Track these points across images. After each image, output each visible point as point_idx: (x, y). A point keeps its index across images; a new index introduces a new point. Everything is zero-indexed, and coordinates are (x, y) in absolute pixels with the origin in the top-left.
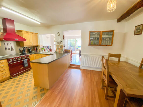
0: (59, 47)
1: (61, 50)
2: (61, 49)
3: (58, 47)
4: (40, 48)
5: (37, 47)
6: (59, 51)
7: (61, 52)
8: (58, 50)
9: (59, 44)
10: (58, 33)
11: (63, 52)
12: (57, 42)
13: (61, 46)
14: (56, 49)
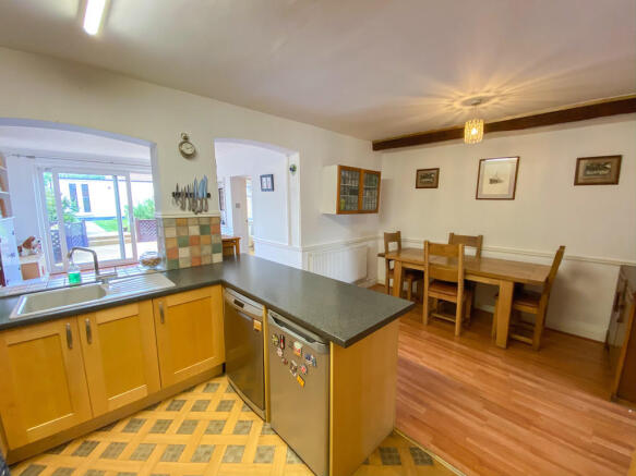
0: (194, 231)
1: (207, 250)
2: (204, 239)
3: (183, 234)
6: (193, 257)
7: (206, 261)
8: (184, 253)
9: (189, 214)
10: (186, 139)
11: (218, 258)
12: (176, 195)
13: (204, 222)
14: (170, 246)
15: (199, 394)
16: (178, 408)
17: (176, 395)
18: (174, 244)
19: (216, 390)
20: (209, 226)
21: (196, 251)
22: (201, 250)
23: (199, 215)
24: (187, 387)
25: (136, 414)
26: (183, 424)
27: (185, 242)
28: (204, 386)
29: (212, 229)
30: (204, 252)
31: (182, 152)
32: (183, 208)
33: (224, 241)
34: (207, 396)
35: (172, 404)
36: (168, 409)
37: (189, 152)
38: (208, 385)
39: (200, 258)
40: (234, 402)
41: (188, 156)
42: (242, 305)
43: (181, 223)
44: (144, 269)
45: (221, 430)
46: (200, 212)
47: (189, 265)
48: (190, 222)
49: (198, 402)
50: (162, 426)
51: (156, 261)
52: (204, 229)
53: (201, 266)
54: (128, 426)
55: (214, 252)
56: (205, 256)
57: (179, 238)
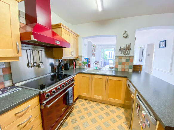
0: (124, 60)
1: (127, 67)
2: (127, 63)
3: (120, 61)
4: (80, 62)
5: (75, 60)
6: (122, 69)
7: (126, 71)
8: (120, 67)
9: (123, 55)
10: (125, 32)
11: (131, 70)
12: (120, 50)
13: (128, 58)
14: (116, 64)
15: (114, 108)
16: (108, 108)
17: (109, 104)
18: (117, 63)
19: (119, 110)
20: (129, 59)
21: (123, 67)
22: (125, 66)
23: (126, 56)
24: (112, 104)
25: (99, 102)
26: (106, 113)
27: (120, 64)
28: (116, 107)
29: (130, 60)
30: (126, 68)
31: (124, 37)
32: (121, 53)
33: (134, 66)
34: (116, 110)
35: (107, 106)
36: (105, 106)
37: (126, 36)
38: (118, 108)
39: (124, 69)
40: (122, 118)
41: (125, 37)
42: (129, 87)
43: (120, 58)
44: (110, 69)
45: (114, 123)
46: (127, 55)
47: (121, 71)
48: (123, 58)
49: (113, 110)
50: (102, 109)
51: (112, 68)
52: (127, 60)
53: (124, 72)
54: (97, 104)
55: (130, 68)
56: (126, 69)
57: (119, 62)
